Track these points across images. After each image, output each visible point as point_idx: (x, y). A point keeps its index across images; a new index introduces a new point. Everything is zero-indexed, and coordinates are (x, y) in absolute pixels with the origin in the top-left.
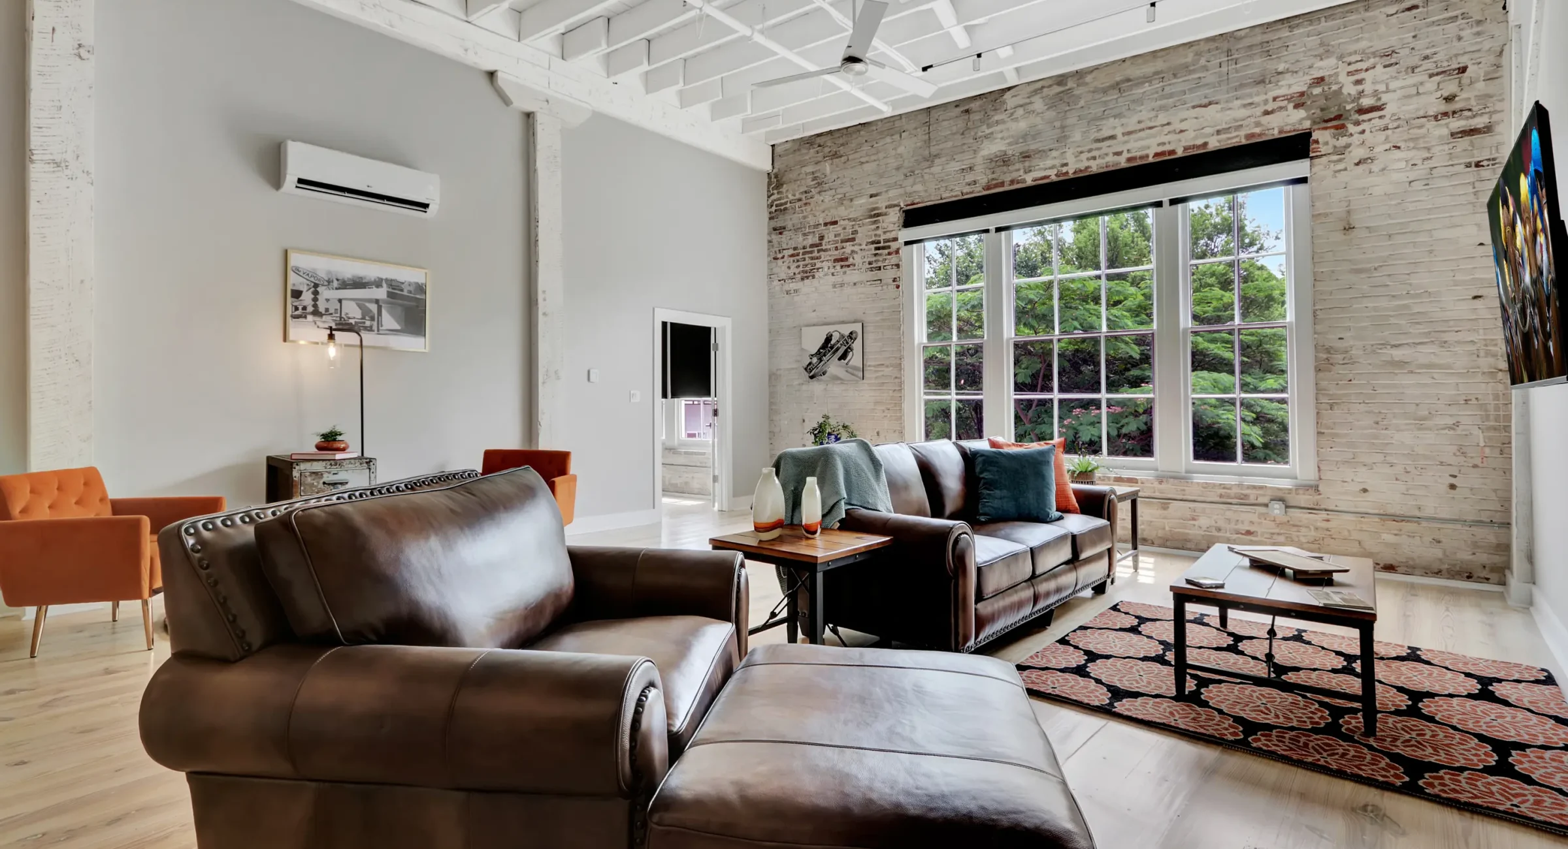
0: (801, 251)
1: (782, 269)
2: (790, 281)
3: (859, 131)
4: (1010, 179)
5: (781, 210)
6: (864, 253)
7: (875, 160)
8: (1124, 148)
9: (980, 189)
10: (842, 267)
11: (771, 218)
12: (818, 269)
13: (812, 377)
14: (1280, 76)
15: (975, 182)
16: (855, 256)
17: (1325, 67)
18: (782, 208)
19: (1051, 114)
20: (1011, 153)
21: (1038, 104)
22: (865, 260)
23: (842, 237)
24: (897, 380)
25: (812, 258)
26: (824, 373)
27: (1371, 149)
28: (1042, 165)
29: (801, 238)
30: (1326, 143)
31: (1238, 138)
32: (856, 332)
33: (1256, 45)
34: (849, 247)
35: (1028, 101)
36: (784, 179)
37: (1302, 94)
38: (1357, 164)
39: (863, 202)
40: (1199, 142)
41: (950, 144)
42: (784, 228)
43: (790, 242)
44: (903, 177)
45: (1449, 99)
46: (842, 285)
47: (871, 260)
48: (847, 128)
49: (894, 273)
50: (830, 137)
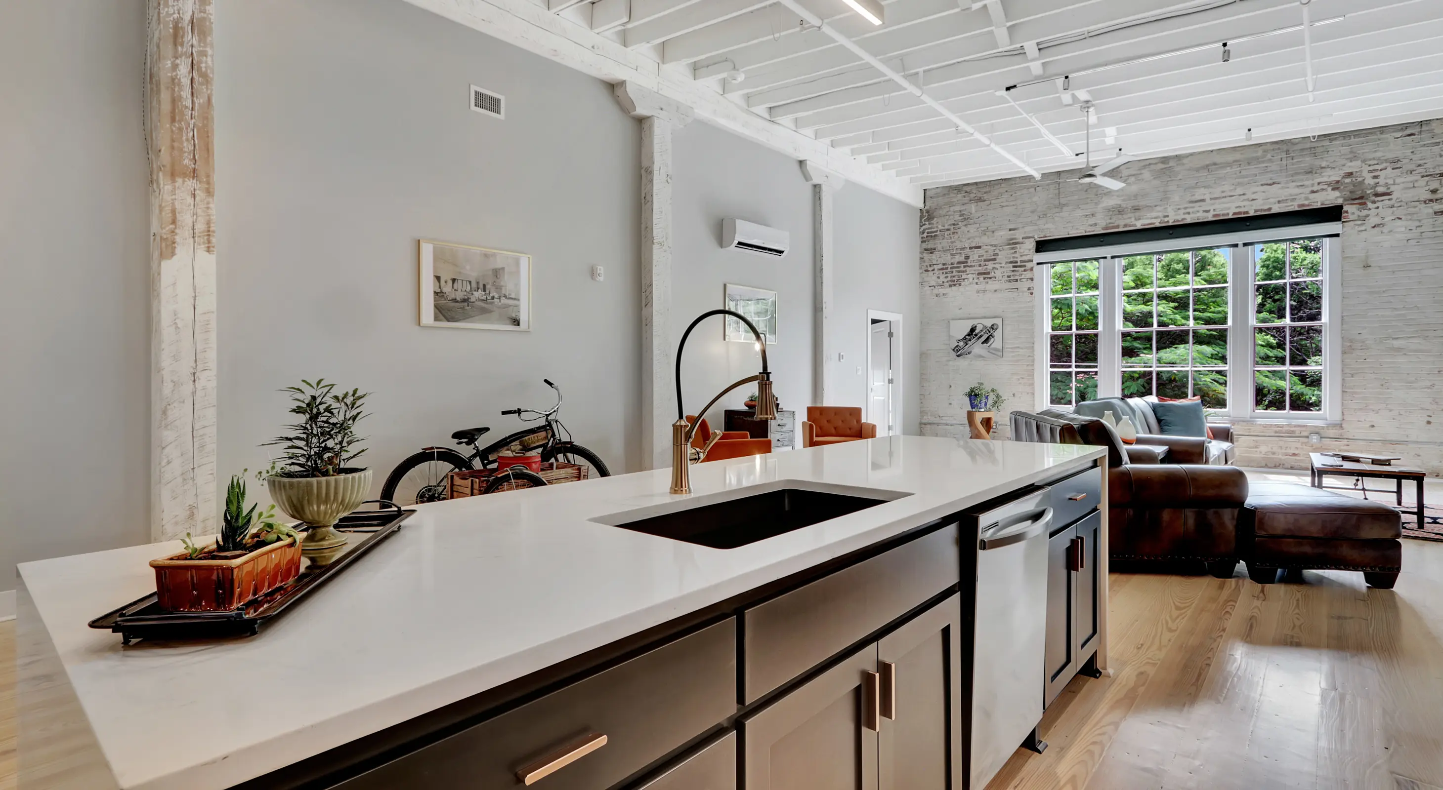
0: (950, 267)
1: (932, 279)
2: (939, 287)
3: (1001, 184)
4: (1123, 223)
5: (932, 236)
6: (1003, 270)
7: (1013, 205)
8: (1212, 208)
9: (1100, 229)
10: (984, 278)
11: (922, 242)
12: (964, 279)
13: (958, 356)
14: (1323, 170)
15: (1096, 224)
16: (996, 271)
17: (1353, 166)
18: (933, 234)
19: (1157, 182)
20: (1125, 206)
21: (1146, 174)
22: (1004, 274)
23: (985, 257)
24: (1030, 358)
25: (959, 272)
26: (969, 353)
27: (1383, 218)
28: (1149, 215)
29: (949, 257)
30: (1353, 213)
31: (1293, 207)
32: (997, 325)
33: (1307, 149)
34: (990, 265)
35: (1139, 172)
36: (935, 214)
37: (1338, 182)
38: (1374, 227)
39: (1003, 235)
40: (1266, 207)
41: (1076, 197)
42: (935, 249)
43: (939, 260)
44: (1037, 218)
45: (1434, 191)
46: (984, 291)
47: (1009, 274)
48: (990, 181)
49: (1029, 284)
50: (975, 186)
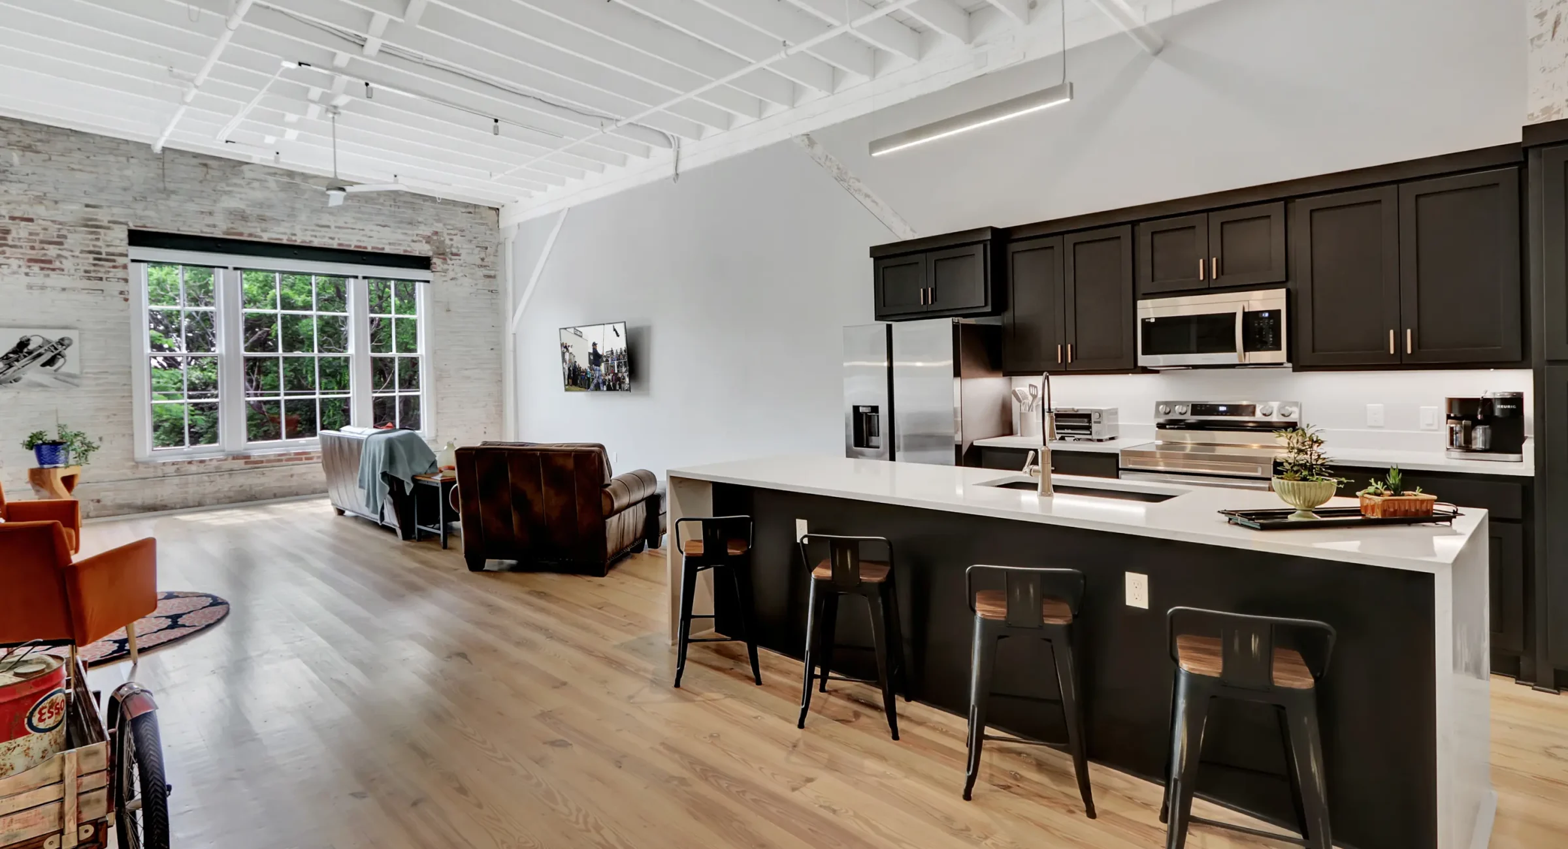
6: (77, 260)
7: (92, 172)
8: (336, 236)
9: (219, 232)
10: (42, 269)
14: (420, 224)
15: (214, 226)
16: (64, 261)
17: (439, 227)
20: (248, 212)
22: (78, 267)
23: (41, 237)
24: (126, 387)
26: (16, 381)
27: (456, 273)
30: (439, 266)
31: (399, 250)
32: (69, 339)
34: (52, 251)
35: (263, 178)
37: (429, 237)
38: (451, 279)
39: (72, 210)
40: (380, 246)
41: (188, 186)
44: (131, 199)
45: (483, 259)
46: (43, 288)
47: (88, 268)
48: (49, 126)
49: (121, 286)
50: (18, 125)
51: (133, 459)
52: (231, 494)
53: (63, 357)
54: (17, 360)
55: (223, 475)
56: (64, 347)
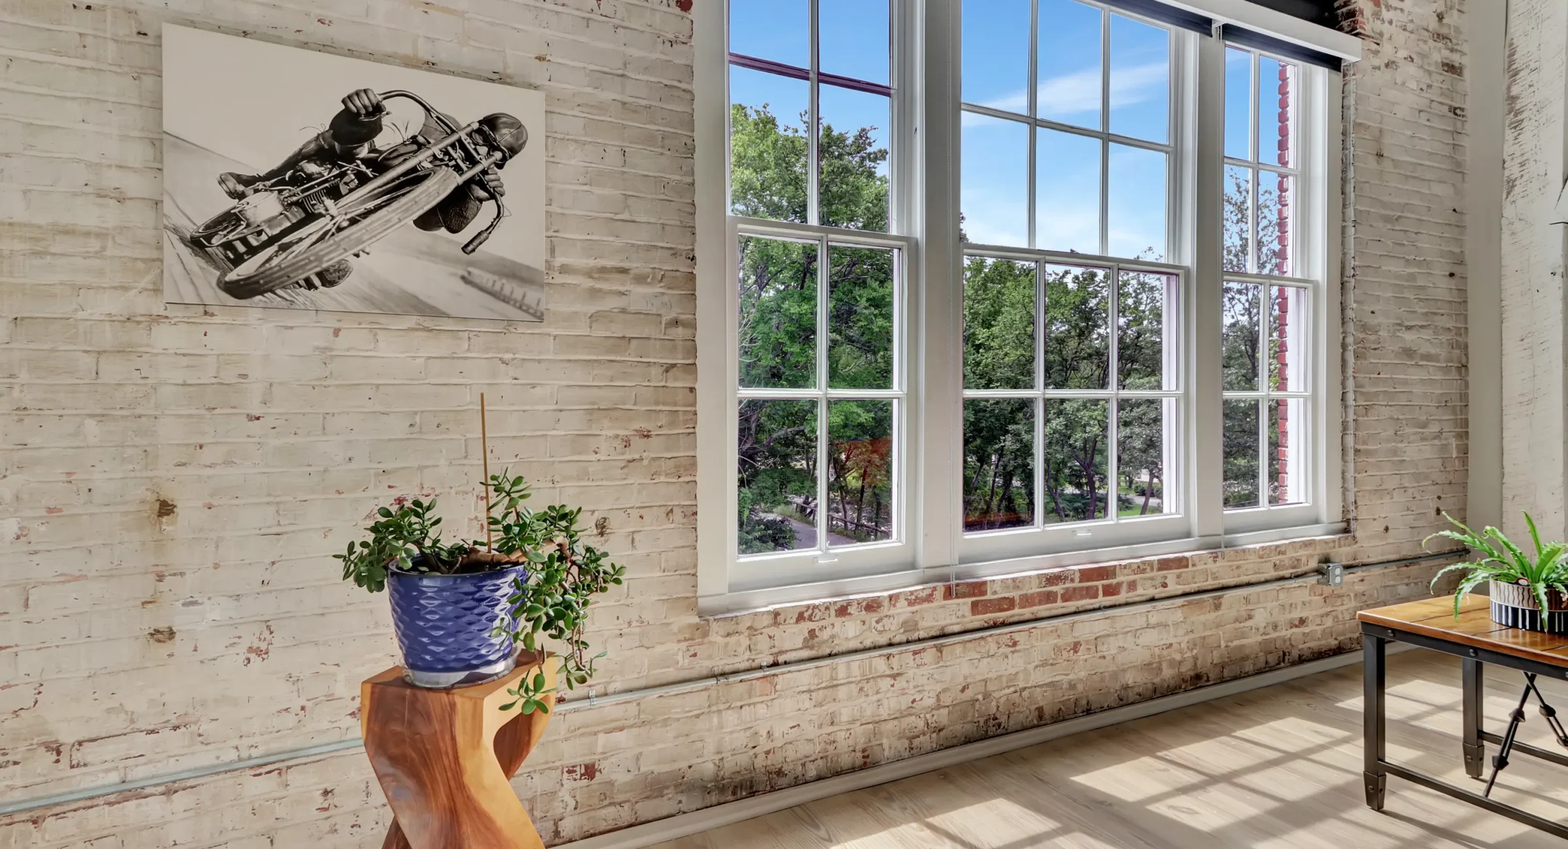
13: (242, 290)
24: (682, 332)
51: (690, 603)
52: (942, 717)
53: (492, 196)
54: (335, 193)
55: (924, 650)
56: (498, 155)
